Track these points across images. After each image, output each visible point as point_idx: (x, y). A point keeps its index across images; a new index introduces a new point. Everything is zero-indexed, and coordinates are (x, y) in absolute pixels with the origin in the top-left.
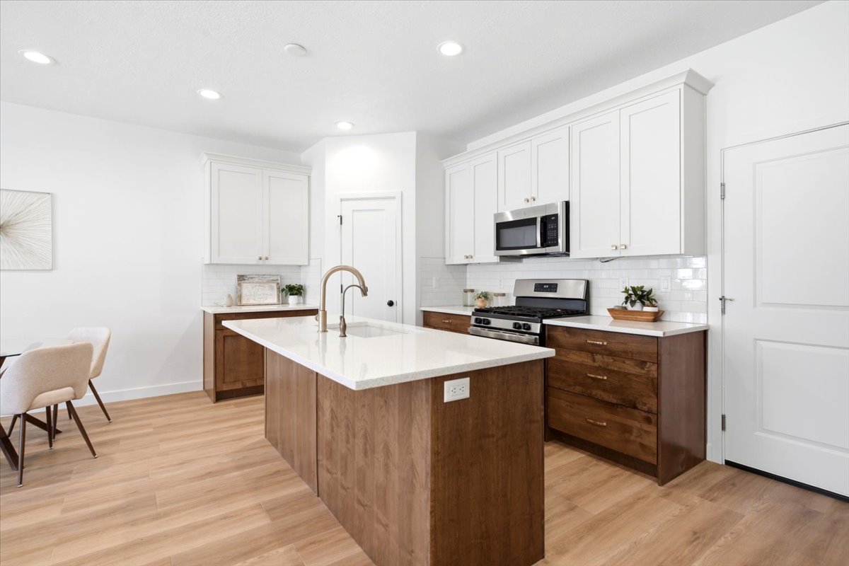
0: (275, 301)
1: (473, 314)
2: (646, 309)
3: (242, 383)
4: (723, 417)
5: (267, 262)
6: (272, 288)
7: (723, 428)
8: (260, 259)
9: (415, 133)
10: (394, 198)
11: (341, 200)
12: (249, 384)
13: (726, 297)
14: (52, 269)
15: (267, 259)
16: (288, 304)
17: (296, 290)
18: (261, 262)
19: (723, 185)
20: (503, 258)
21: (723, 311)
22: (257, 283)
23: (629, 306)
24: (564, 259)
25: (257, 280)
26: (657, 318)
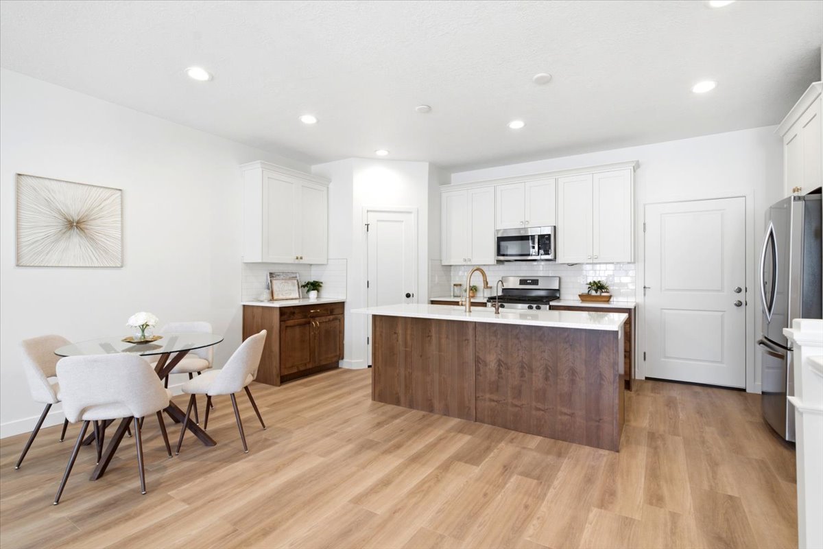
0: (297, 296)
1: (488, 301)
2: (603, 294)
3: (298, 367)
4: (645, 353)
5: (301, 261)
6: (294, 286)
7: (645, 359)
8: (297, 258)
9: (427, 164)
10: (410, 213)
11: (368, 211)
12: (302, 368)
13: (646, 286)
14: (122, 267)
15: (301, 258)
16: (309, 298)
17: (315, 286)
18: (297, 261)
19: (644, 224)
20: (499, 262)
21: (645, 295)
22: (283, 279)
23: (593, 293)
24: (553, 262)
25: (282, 277)
26: (608, 299)
